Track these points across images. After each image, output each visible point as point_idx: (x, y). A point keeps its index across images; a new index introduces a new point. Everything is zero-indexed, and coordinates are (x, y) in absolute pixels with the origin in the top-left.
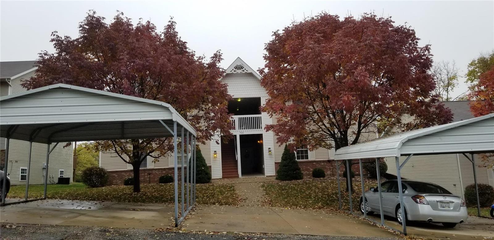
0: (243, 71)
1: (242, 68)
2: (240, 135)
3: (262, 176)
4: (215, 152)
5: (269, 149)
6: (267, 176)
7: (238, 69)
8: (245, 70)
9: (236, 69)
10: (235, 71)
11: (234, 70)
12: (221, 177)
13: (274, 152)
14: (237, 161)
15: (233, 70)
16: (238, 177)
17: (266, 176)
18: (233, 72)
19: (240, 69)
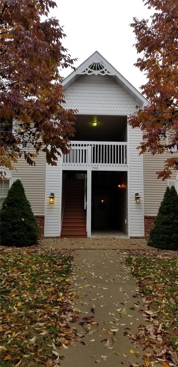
0: (103, 72)
1: (101, 69)
2: (92, 172)
3: (123, 237)
4: (52, 194)
5: (137, 194)
6: (131, 237)
7: (95, 69)
8: (105, 71)
9: (91, 68)
10: (90, 72)
11: (88, 71)
12: (60, 236)
13: (144, 200)
14: (85, 211)
15: (87, 69)
16: (85, 236)
17: (129, 237)
18: (87, 72)
19: (98, 69)
